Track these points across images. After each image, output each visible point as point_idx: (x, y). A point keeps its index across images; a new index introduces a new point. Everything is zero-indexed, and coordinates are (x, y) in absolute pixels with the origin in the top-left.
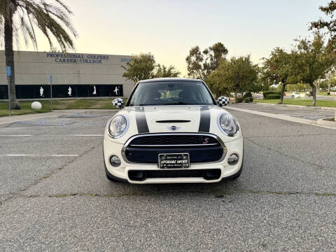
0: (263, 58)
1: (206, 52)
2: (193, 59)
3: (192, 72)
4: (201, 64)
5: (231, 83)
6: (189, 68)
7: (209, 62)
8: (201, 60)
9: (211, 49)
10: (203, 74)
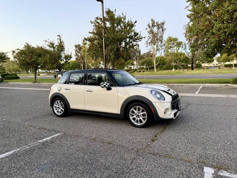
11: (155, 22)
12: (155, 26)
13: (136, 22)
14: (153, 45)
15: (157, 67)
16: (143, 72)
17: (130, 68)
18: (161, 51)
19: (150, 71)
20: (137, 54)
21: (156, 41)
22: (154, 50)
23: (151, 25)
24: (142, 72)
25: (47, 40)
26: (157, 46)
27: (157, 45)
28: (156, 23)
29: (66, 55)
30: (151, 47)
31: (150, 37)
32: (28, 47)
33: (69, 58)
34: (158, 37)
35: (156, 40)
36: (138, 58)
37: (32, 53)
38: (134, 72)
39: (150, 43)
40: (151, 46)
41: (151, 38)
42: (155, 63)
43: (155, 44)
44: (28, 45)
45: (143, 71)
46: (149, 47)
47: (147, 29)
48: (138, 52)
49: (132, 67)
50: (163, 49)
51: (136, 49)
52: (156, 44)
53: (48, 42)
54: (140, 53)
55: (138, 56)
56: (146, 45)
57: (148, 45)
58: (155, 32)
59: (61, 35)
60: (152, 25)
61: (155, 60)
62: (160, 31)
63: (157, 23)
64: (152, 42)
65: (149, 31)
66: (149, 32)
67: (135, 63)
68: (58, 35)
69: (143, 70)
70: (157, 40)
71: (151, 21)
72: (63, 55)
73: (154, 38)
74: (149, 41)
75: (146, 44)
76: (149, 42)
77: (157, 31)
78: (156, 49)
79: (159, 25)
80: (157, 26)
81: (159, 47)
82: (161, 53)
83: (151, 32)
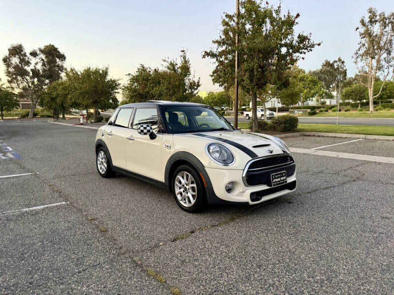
0: (129, 74)
1: (34, 54)
2: (15, 60)
3: (16, 78)
4: (28, 69)
5: (88, 99)
6: (8, 73)
7: (39, 67)
8: (28, 63)
9: (41, 50)
10: (33, 83)
11: (378, 14)
12: (376, 21)
13: (298, 15)
14: (370, 59)
15: (375, 103)
16: (346, 111)
17: (324, 103)
18: (386, 71)
19: (361, 110)
20: (340, 77)
21: (376, 51)
22: (372, 69)
23: (367, 20)
24: (343, 112)
25: (167, 60)
26: (378, 61)
27: (379, 59)
28: (380, 15)
29: (191, 81)
30: (365, 64)
31: (364, 45)
32: (143, 70)
33: (196, 87)
34: (382, 44)
35: (377, 49)
36: (341, 85)
37: (148, 80)
38: (327, 111)
39: (362, 56)
40: (363, 61)
41: (366, 45)
42: (372, 96)
43: (373, 58)
44: (143, 67)
45: (346, 109)
46: (361, 64)
47: (357, 28)
48: (340, 73)
49: (328, 102)
50: (391, 66)
51: (338, 68)
52: (377, 57)
53: (167, 62)
54: (345, 75)
55: (341, 81)
56: (354, 60)
57: (359, 60)
58: (374, 34)
59: (186, 50)
60: (369, 19)
61: (372, 89)
62: (386, 32)
63: (382, 15)
64: (367, 53)
65: (363, 32)
66: (363, 34)
67: (334, 93)
68: (182, 50)
69: (348, 107)
70: (380, 48)
71: (367, 12)
72: (187, 82)
73: (374, 46)
74: (361, 52)
75: (355, 56)
76: (362, 54)
77: (379, 30)
78: (375, 68)
79: (384, 18)
80: (380, 22)
81: (383, 63)
82: (386, 74)
83: (368, 34)
